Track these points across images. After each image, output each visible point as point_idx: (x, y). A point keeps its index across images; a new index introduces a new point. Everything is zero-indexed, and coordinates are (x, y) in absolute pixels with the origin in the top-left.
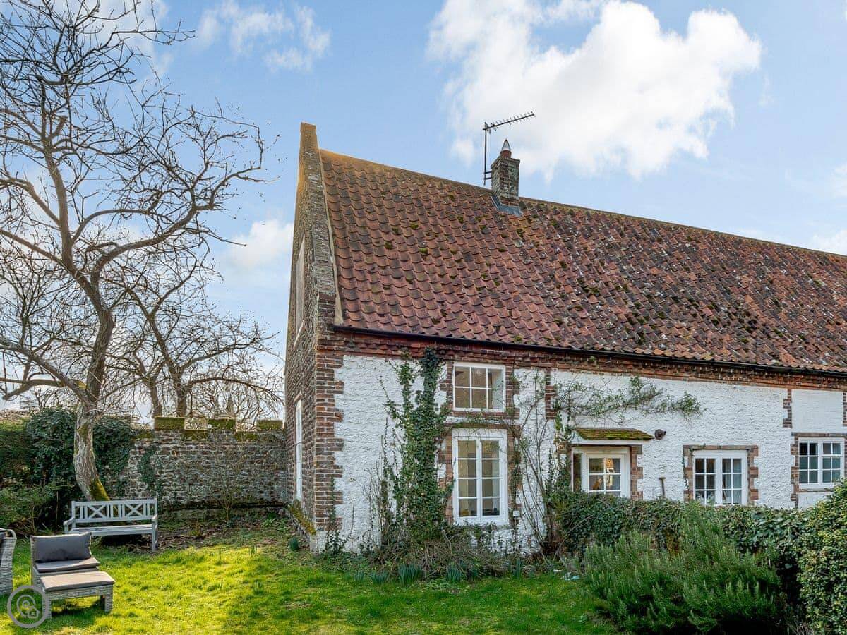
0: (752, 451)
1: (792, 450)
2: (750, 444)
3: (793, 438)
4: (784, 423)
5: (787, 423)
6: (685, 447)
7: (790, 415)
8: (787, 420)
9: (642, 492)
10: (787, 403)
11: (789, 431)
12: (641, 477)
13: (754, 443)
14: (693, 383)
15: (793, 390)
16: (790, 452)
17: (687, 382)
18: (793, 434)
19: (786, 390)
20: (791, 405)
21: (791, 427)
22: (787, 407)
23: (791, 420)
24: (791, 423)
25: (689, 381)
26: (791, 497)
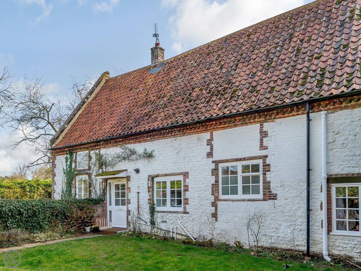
0: (186, 175)
1: (212, 172)
2: (184, 171)
3: (214, 164)
4: (207, 155)
5: (210, 155)
6: (149, 176)
7: (212, 149)
8: (209, 153)
9: (130, 199)
10: (210, 142)
11: (211, 160)
12: (130, 192)
13: (186, 170)
15: (214, 132)
16: (211, 174)
18: (213, 162)
19: (209, 133)
20: (212, 142)
21: (212, 157)
22: (209, 145)
23: (212, 153)
24: (212, 155)
26: (212, 204)
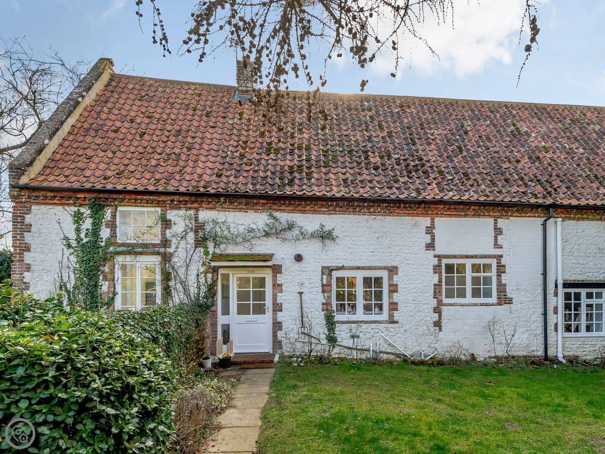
0: (393, 270)
1: (434, 269)
2: (389, 265)
3: (437, 259)
4: (426, 247)
5: (430, 247)
6: (323, 268)
7: (433, 239)
8: (429, 244)
9: (281, 304)
10: (430, 230)
11: (431, 253)
12: (281, 291)
13: (394, 264)
14: (333, 216)
15: (436, 219)
16: (432, 271)
17: (326, 216)
18: (435, 256)
19: (429, 218)
20: (434, 231)
21: (434, 250)
22: (430, 233)
23: (434, 244)
24: (434, 247)
25: (328, 214)
26: (434, 310)
